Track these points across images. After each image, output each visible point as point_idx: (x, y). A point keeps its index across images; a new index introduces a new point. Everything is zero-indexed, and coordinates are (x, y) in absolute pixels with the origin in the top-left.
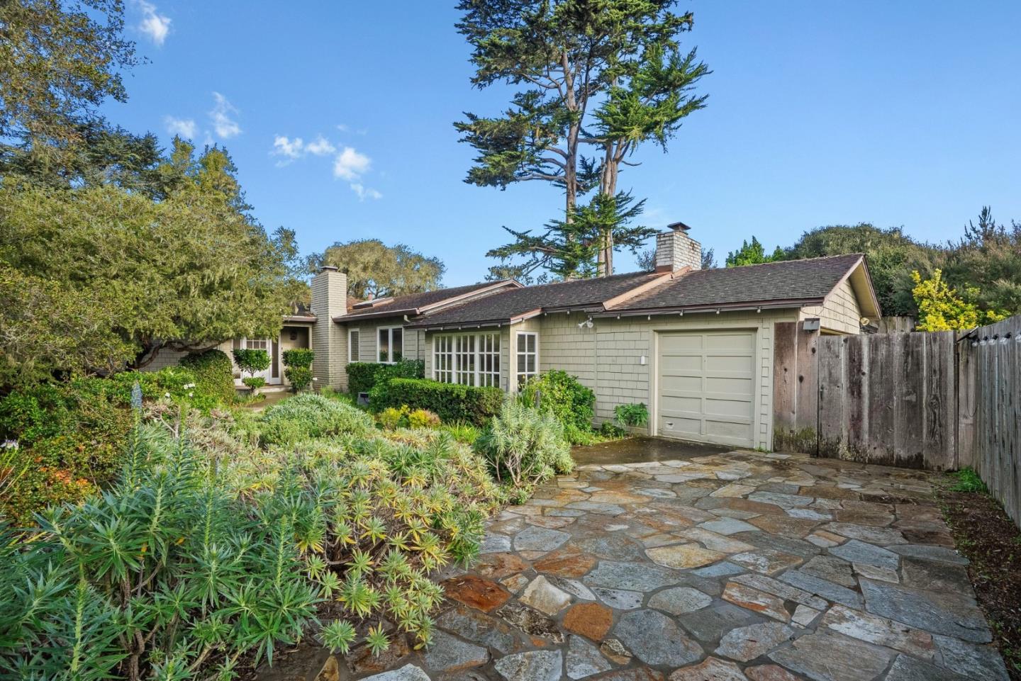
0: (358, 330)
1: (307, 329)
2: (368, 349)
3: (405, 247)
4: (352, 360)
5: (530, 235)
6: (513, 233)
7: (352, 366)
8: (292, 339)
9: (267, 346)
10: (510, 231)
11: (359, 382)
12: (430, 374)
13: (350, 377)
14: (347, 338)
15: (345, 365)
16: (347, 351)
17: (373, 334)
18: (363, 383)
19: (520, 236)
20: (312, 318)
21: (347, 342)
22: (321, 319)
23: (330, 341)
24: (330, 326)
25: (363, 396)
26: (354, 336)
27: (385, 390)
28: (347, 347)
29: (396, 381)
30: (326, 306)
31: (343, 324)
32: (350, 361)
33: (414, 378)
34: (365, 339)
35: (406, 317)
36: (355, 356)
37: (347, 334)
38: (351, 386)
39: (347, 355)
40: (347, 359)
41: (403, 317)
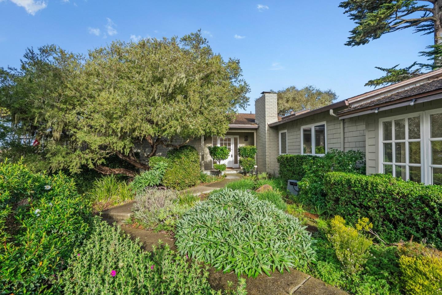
0: (286, 131)
1: (253, 133)
2: (294, 144)
3: (310, 87)
4: (282, 153)
5: (397, 68)
6: (384, 70)
7: (282, 157)
8: (245, 141)
9: (231, 145)
10: (381, 69)
11: (288, 170)
12: (376, 167)
13: (280, 166)
14: (278, 138)
15: (277, 157)
16: (278, 147)
17: (298, 133)
18: (291, 171)
19: (389, 71)
20: (256, 126)
21: (278, 141)
22: (261, 126)
23: (267, 140)
24: (266, 130)
25: (292, 184)
26: (283, 135)
27: (316, 182)
28: (278, 144)
29: (335, 175)
30: (264, 117)
31: (275, 128)
32: (280, 154)
33: (350, 171)
34: (291, 137)
35: (331, 112)
36: (284, 150)
37: (278, 135)
38: (281, 172)
39: (278, 149)
40: (278, 152)
41: (329, 111)
